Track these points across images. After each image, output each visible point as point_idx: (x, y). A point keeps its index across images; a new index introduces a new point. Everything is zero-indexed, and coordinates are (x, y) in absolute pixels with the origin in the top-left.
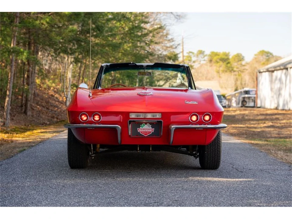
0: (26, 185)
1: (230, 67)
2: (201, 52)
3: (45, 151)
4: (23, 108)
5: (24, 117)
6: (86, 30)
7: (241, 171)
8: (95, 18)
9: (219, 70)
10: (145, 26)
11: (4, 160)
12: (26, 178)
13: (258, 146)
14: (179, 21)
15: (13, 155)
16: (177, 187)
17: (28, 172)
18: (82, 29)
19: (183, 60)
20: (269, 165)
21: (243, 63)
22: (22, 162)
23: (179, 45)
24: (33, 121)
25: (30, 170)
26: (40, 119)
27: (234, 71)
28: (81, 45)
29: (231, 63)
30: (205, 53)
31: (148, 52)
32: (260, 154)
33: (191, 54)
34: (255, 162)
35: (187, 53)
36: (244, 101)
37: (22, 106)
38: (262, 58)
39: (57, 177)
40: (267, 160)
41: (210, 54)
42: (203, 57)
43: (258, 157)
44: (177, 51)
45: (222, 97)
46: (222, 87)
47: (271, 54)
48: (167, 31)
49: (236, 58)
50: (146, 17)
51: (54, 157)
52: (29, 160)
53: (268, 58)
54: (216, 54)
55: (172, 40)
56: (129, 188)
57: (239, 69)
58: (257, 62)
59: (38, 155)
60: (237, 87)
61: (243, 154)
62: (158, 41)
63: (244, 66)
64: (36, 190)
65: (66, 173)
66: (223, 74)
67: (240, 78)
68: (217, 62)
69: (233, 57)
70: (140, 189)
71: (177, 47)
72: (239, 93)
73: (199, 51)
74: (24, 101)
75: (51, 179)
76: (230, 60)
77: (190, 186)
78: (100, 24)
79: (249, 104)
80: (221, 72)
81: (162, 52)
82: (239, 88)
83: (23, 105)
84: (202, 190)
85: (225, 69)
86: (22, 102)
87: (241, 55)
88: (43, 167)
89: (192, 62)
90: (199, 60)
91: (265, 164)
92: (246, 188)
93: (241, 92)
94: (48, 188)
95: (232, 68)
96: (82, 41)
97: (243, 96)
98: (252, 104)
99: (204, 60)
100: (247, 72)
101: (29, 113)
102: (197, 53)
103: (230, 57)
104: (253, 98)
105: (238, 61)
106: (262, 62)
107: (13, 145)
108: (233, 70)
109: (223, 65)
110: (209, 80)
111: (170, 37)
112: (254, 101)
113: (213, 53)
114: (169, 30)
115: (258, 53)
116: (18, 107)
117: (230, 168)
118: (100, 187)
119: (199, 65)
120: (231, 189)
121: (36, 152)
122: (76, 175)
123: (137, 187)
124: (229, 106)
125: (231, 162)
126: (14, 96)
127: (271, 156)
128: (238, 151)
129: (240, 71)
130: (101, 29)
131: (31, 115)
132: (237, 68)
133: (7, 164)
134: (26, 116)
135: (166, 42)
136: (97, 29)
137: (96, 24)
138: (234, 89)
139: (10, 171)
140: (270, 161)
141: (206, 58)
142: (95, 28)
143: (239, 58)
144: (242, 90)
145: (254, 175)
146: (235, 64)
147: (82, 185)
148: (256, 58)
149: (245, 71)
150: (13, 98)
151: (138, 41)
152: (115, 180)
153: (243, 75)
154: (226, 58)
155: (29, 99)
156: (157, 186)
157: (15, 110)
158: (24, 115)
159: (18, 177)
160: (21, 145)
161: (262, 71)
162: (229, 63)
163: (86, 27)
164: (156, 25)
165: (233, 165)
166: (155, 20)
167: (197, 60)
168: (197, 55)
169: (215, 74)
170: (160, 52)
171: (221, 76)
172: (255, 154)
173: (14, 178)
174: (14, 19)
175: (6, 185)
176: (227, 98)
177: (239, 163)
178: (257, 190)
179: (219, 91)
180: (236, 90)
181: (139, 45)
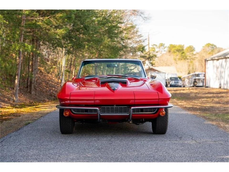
0: (30, 155)
1: (184, 56)
2: (162, 45)
3: (45, 125)
4: (28, 88)
5: (29, 96)
6: (76, 29)
7: (199, 142)
8: (83, 20)
9: (176, 58)
10: (120, 25)
11: (13, 132)
12: (30, 149)
13: (210, 120)
14: (146, 21)
15: (20, 127)
16: (149, 157)
17: (31, 143)
18: (73, 28)
19: (149, 51)
20: (220, 137)
21: (194, 53)
22: (27, 134)
23: (146, 39)
24: (36, 98)
25: (33, 141)
26: (41, 97)
27: (188, 59)
28: (73, 41)
29: (185, 53)
30: (165, 46)
31: (123, 45)
32: (212, 127)
33: (155, 46)
34: (209, 134)
35: (152, 45)
36: (195, 81)
37: (27, 87)
38: (208, 49)
39: (54, 148)
40: (218, 132)
41: (170, 46)
42: (163, 48)
43: (211, 130)
44: (144, 44)
45: (179, 79)
46: (178, 71)
47: (215, 46)
48: (137, 29)
49: (189, 49)
50: (121, 19)
51: (52, 130)
52: (32, 133)
53: (212, 49)
54: (174, 46)
55: (140, 36)
56: (111, 158)
57: (191, 58)
58: (204, 52)
59: (39, 128)
60: (190, 72)
61: (199, 127)
62: (130, 37)
63: (195, 55)
64: (38, 159)
65: (61, 144)
66: (179, 61)
67: (192, 65)
68: (174, 52)
69: (186, 49)
70: (121, 159)
71: (145, 42)
72: (191, 76)
73: (160, 44)
74: (29, 83)
75: (50, 150)
76: (184, 51)
77: (159, 156)
78: (86, 24)
79: (199, 84)
80: (177, 60)
81: (133, 45)
82: (191, 72)
83: (29, 87)
84: (170, 160)
85: (180, 58)
86: (28, 84)
87: (193, 47)
88: (43, 138)
89: (155, 52)
90: (161, 51)
91: (217, 136)
92: (204, 158)
93: (193, 75)
94: (47, 157)
95: (186, 56)
96: (73, 38)
97: (195, 78)
98: (201, 84)
99: (165, 51)
100: (197, 59)
101: (33, 92)
102: (159, 45)
103: (185, 48)
104: (202, 80)
105: (191, 51)
106: (208, 52)
107: (20, 119)
108: (186, 58)
109: (179, 55)
110: (169, 66)
111: (139, 33)
112: (203, 82)
113: (171, 45)
114: (138, 28)
115: (205, 45)
116: (25, 88)
117: (190, 139)
118: (88, 157)
119: (161, 55)
120: (193, 159)
121: (38, 126)
122: (69, 145)
123: (118, 157)
124: (184, 85)
125: (191, 135)
126: (22, 79)
127: (221, 129)
128: (195, 125)
129: (192, 59)
130: (87, 28)
131: (34, 94)
132: (190, 57)
133: (15, 136)
134: (30, 95)
135: (136, 37)
136: (85, 28)
137: (84, 25)
138: (187, 72)
139: (18, 143)
140: (221, 133)
141: (166, 49)
142: (83, 28)
143: (191, 49)
144: (194, 74)
145: (210, 146)
146: (188, 54)
147: (74, 155)
148: (204, 49)
149: (196, 58)
150: (21, 81)
151: (115, 37)
152: (100, 150)
153: (194, 62)
154: (181, 49)
155: (33, 82)
156: (134, 156)
157: (22, 90)
158: (29, 94)
159: (24, 148)
160: (27, 119)
161: (208, 59)
162: (183, 53)
163: (76, 27)
164: (129, 25)
165: (192, 137)
166: (127, 21)
167: (159, 51)
168: (159, 47)
169: (173, 61)
170: (132, 45)
171: (178, 63)
172: (208, 128)
173: (20, 148)
174: (21, 22)
175: (14, 154)
176: (182, 79)
177: (197, 135)
178: (213, 160)
179: (176, 74)
180: (189, 73)
181: (116, 40)
